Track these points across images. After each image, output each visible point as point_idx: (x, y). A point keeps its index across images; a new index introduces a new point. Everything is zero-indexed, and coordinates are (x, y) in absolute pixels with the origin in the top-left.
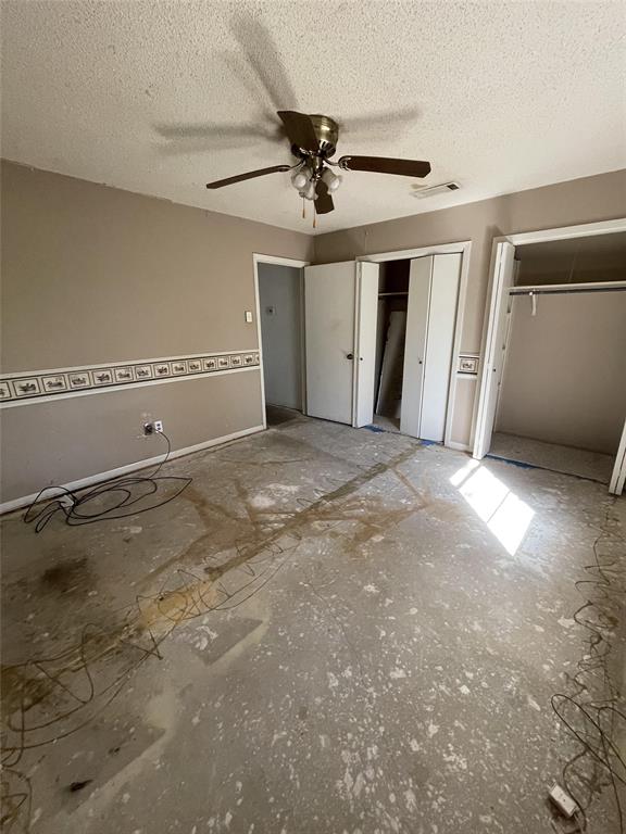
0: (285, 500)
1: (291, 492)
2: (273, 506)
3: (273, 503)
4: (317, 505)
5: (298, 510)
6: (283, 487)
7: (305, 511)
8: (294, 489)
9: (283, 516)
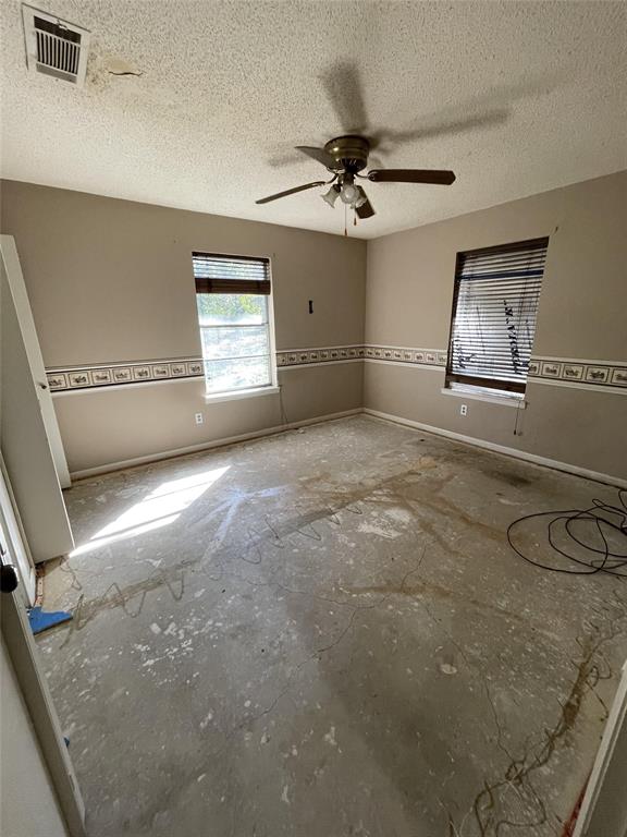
0: (374, 514)
1: (369, 524)
2: (386, 509)
3: (387, 512)
4: (342, 506)
5: (361, 503)
6: (379, 531)
7: (354, 501)
8: (365, 528)
9: (375, 499)
